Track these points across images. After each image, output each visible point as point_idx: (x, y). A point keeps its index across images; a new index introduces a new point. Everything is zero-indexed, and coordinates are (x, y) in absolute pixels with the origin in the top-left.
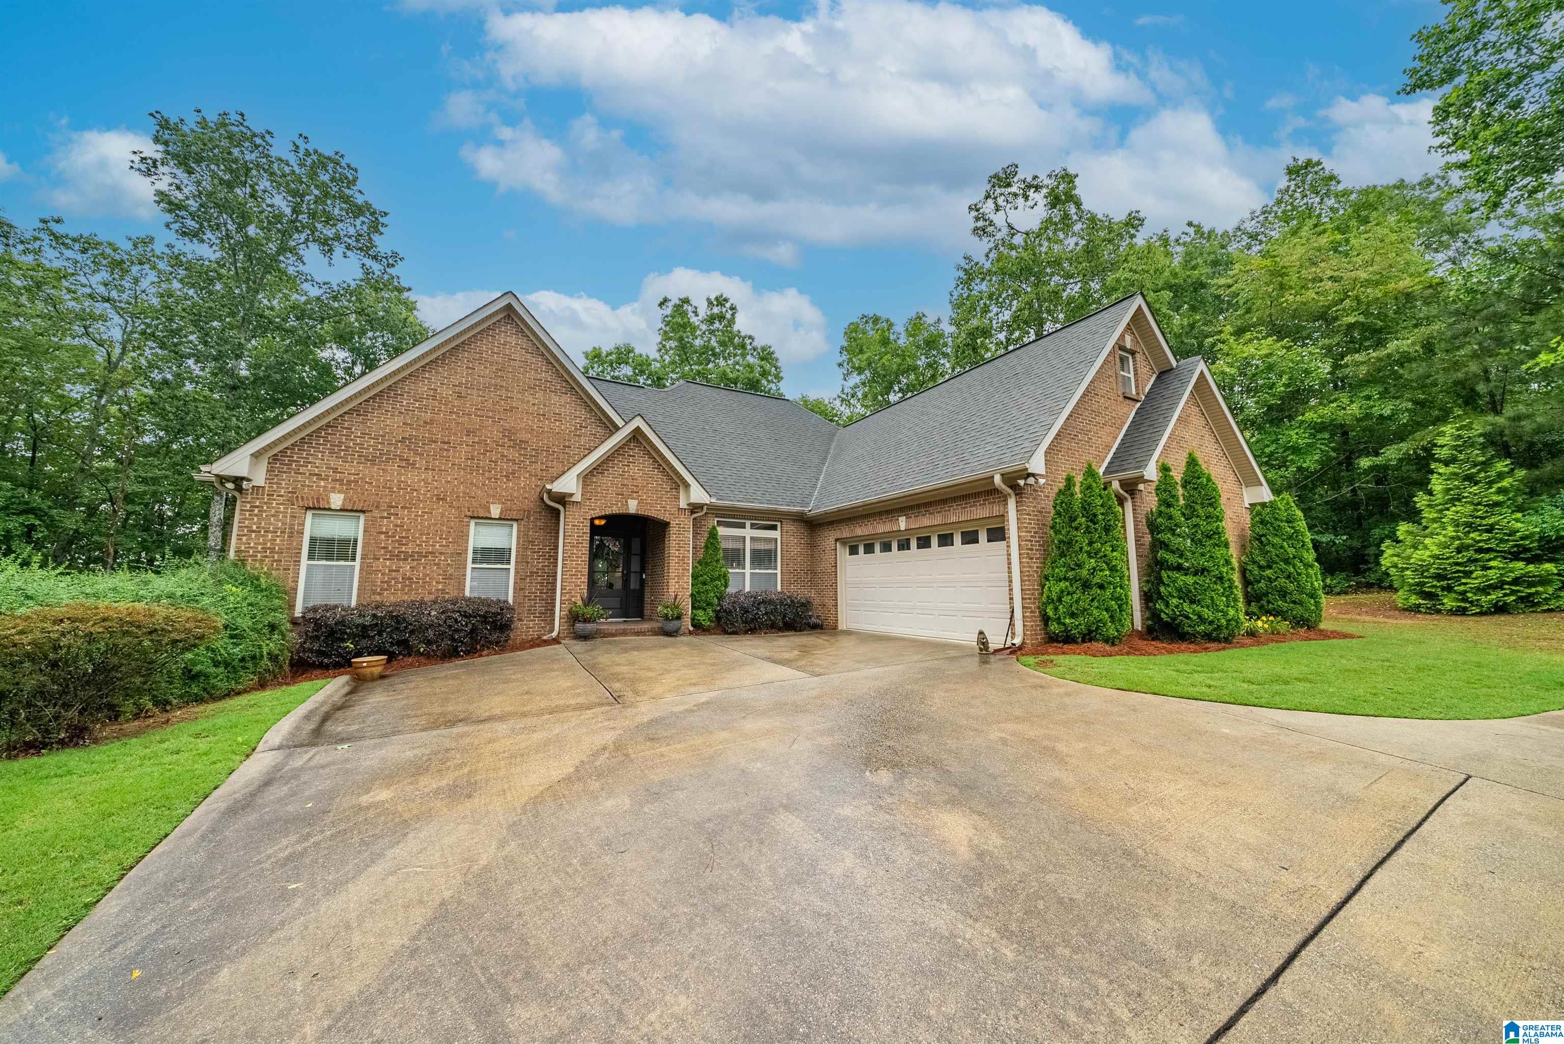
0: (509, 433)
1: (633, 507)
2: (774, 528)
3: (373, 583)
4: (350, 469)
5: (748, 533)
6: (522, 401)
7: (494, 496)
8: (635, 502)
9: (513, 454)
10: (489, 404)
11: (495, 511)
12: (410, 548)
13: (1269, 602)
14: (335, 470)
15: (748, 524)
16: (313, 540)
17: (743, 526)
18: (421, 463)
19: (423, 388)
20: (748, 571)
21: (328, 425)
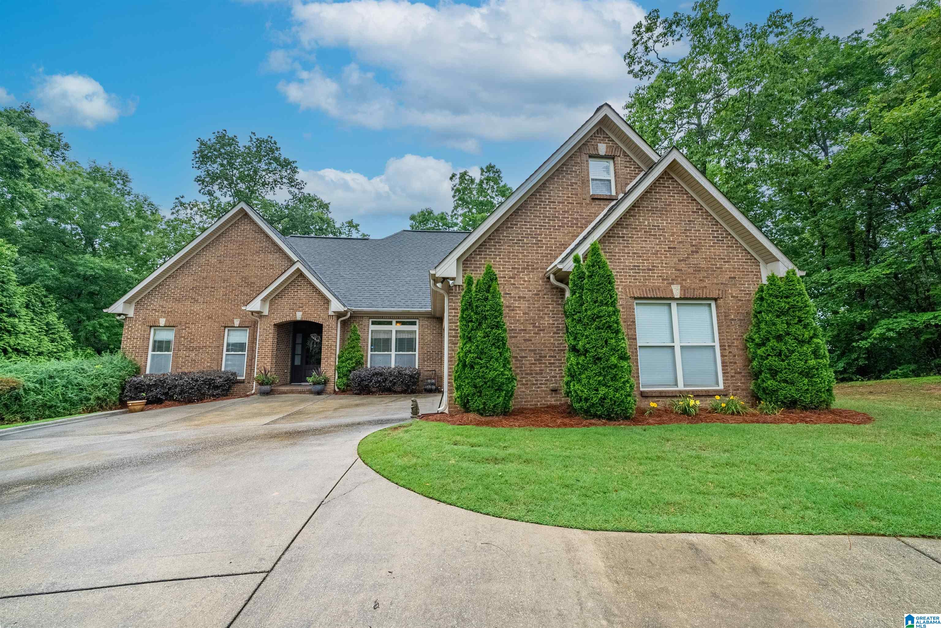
0: (245, 279)
1: (299, 316)
2: (414, 323)
3: (178, 363)
4: (169, 305)
5: (395, 327)
6: (253, 260)
7: (236, 315)
8: (301, 313)
9: (247, 290)
10: (235, 265)
11: (237, 323)
12: (195, 344)
13: (763, 381)
14: (162, 307)
15: (394, 321)
16: (155, 342)
17: (390, 323)
18: (201, 300)
19: (203, 260)
20: (393, 353)
21: (160, 285)
